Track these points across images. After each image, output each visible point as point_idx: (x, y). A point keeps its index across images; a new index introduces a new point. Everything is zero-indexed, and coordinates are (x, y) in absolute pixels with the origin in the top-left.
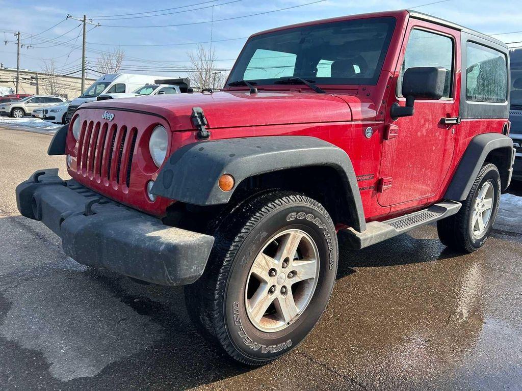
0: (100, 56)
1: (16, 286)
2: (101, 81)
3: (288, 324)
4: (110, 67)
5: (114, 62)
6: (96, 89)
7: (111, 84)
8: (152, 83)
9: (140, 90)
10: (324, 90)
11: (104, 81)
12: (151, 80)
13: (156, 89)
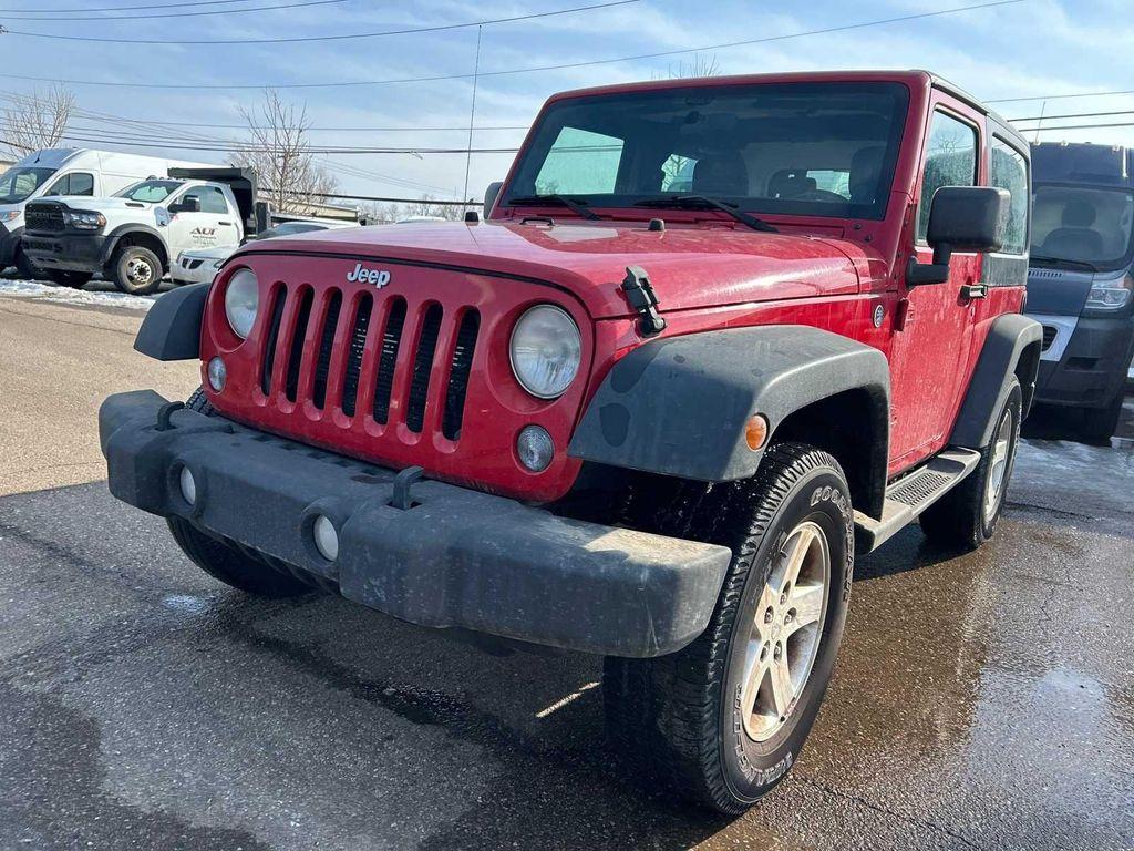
0: (11, 106)
1: (78, 679)
2: (27, 166)
3: (782, 719)
4: (37, 132)
5: (49, 120)
6: (13, 186)
7: (57, 174)
8: (162, 174)
9: (134, 190)
10: (776, 227)
11: (36, 166)
12: (159, 168)
13: (177, 191)
